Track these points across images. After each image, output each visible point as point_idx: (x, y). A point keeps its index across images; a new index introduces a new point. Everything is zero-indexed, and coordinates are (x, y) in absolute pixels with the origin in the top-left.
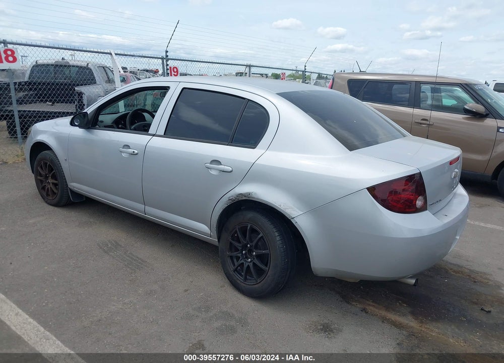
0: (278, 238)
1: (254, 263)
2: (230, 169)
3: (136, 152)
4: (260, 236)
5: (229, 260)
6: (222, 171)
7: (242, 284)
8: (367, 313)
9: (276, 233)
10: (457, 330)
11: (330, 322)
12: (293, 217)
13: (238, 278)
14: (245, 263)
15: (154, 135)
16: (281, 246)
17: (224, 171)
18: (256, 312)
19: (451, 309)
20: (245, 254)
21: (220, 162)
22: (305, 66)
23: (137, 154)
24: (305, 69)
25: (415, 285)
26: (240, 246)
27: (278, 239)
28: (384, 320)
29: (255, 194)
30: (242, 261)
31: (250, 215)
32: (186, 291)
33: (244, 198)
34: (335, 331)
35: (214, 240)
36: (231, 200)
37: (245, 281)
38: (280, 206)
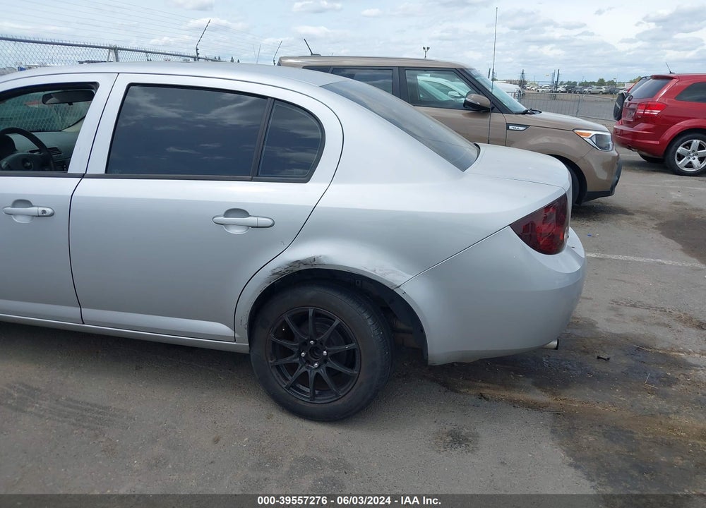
0: (370, 322)
1: (328, 369)
2: (269, 222)
3: (49, 211)
4: (335, 324)
5: (275, 372)
6: (253, 227)
7: (308, 405)
8: (487, 399)
9: (365, 314)
10: (594, 392)
11: (455, 427)
12: (398, 285)
13: (298, 397)
14: (309, 371)
15: (83, 176)
16: (377, 334)
17: (257, 227)
18: (349, 444)
19: (570, 367)
20: (306, 355)
21: (244, 211)
22: (197, 50)
23: (52, 215)
24: (198, 54)
25: (557, 348)
26: (296, 347)
27: (370, 324)
28: (514, 403)
29: (325, 257)
30: (304, 369)
31: (311, 293)
32: (216, 441)
33: (303, 268)
34: (470, 438)
35: (243, 344)
36: (277, 273)
37: (314, 400)
38: (374, 271)
